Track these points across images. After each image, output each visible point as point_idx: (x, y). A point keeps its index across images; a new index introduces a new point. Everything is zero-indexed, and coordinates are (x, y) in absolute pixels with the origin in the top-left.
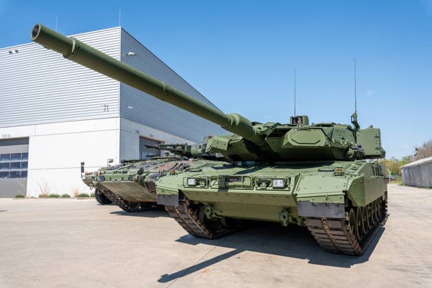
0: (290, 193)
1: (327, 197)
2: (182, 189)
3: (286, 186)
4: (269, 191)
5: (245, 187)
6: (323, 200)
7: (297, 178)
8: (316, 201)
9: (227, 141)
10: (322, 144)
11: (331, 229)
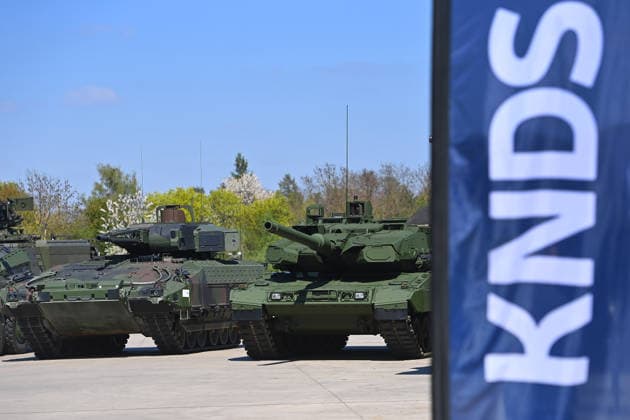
0: (369, 303)
1: (396, 305)
2: (266, 303)
3: (365, 297)
4: (352, 302)
5: (332, 299)
6: (392, 307)
7: (373, 291)
8: (389, 308)
9: (297, 253)
10: (392, 260)
11: (398, 330)
